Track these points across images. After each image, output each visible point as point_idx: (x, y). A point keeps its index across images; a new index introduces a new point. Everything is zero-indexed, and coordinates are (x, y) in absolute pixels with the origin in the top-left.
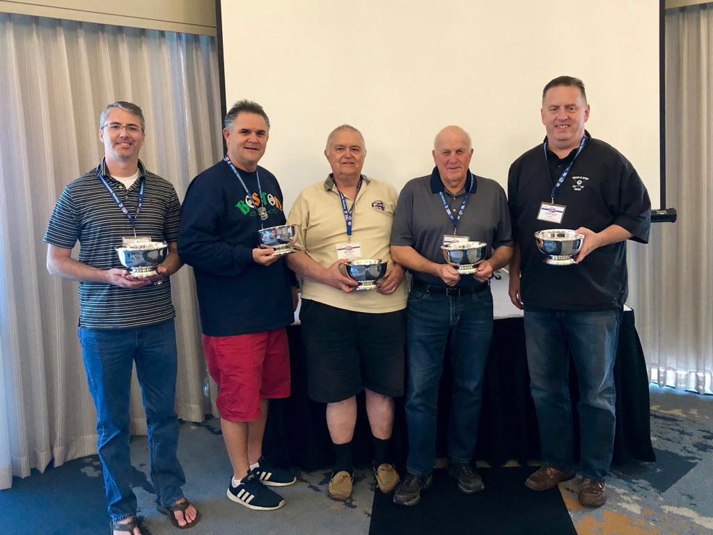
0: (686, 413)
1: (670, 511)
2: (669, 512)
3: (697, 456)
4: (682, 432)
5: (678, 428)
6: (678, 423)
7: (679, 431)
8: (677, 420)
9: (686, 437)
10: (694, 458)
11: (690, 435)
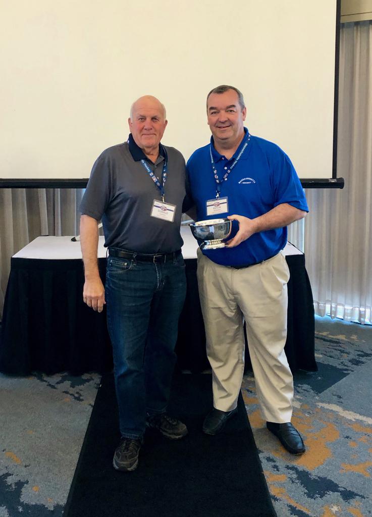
0: (348, 338)
1: (323, 406)
2: (321, 407)
3: (350, 368)
4: (342, 352)
6: (341, 345)
7: (340, 350)
8: (340, 343)
9: (345, 355)
10: (347, 370)
11: (348, 353)
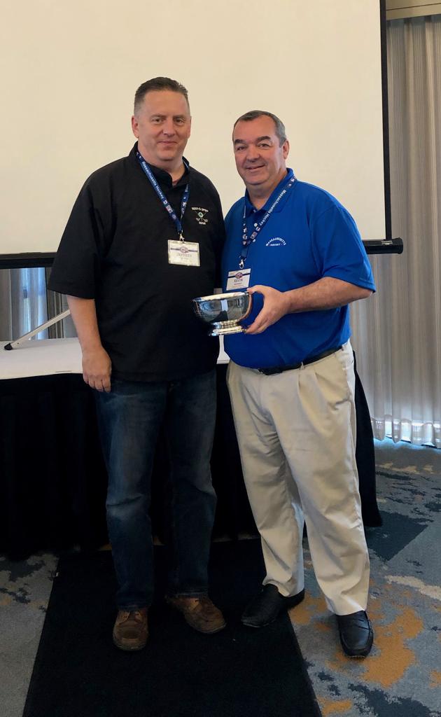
0: (421, 470)
1: (395, 581)
3: (427, 517)
4: (414, 492)
5: (410, 487)
6: (411, 481)
7: (411, 490)
8: (410, 479)
9: (419, 497)
10: (424, 520)
11: (423, 494)
